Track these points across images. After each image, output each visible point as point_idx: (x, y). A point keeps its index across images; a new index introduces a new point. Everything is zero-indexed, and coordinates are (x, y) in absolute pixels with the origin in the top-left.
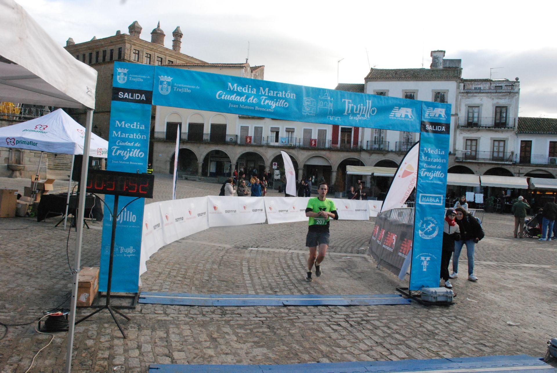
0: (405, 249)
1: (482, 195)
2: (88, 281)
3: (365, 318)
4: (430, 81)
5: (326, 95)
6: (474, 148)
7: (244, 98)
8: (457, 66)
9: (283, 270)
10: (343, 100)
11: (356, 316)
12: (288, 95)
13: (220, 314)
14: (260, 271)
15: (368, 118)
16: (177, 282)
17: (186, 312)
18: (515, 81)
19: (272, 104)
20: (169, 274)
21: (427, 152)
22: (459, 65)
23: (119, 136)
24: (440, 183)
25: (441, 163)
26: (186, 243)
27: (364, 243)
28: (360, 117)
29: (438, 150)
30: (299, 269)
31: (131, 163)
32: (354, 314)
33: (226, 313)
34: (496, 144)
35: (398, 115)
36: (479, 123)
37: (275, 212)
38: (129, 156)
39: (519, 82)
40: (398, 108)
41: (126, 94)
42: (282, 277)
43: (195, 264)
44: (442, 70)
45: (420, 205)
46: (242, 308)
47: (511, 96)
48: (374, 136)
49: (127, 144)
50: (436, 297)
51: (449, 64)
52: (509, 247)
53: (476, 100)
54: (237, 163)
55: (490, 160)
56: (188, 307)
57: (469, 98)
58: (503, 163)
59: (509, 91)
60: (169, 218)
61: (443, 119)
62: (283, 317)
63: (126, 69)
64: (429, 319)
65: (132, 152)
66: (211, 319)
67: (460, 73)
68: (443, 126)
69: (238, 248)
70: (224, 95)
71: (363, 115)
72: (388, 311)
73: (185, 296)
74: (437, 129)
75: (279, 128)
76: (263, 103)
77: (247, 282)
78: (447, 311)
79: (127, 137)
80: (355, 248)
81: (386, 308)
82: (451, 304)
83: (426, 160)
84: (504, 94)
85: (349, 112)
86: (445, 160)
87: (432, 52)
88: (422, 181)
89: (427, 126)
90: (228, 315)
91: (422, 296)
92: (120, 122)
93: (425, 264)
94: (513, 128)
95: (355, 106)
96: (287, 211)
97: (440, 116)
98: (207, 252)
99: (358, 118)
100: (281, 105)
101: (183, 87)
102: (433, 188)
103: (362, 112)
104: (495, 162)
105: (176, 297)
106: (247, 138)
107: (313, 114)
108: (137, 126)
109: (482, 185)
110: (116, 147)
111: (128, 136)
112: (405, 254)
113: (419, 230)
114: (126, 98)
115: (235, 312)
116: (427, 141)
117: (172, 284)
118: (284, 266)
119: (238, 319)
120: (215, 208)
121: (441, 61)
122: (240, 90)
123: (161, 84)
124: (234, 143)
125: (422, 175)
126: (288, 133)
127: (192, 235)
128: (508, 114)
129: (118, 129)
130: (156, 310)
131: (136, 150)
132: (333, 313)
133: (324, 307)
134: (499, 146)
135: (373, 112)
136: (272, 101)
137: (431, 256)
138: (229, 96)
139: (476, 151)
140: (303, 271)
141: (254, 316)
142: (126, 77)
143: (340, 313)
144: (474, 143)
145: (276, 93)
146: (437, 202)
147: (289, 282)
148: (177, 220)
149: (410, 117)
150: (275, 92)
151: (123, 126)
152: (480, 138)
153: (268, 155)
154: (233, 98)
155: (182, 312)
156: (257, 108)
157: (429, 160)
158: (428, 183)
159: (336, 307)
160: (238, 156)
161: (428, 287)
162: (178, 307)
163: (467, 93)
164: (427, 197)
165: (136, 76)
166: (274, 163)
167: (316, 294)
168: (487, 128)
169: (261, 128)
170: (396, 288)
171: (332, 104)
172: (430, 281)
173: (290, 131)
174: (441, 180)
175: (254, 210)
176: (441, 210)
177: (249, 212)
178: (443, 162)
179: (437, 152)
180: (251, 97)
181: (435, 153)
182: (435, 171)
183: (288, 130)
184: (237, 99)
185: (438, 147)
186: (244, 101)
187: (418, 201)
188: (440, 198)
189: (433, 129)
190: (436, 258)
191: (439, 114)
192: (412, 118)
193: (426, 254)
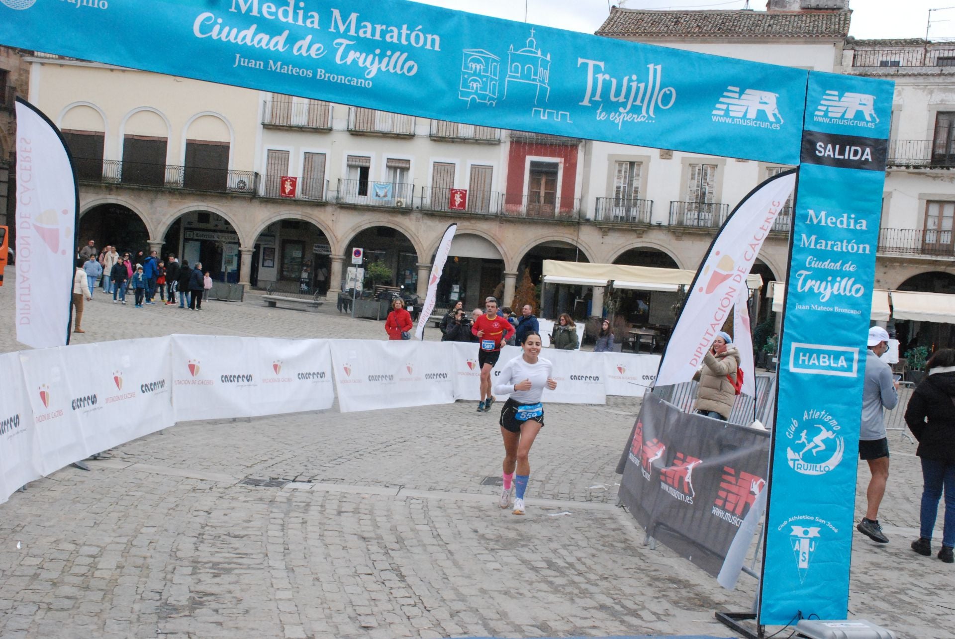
0: (731, 498)
4: (766, 43)
5: (531, 41)
7: (281, 39)
8: (839, 3)
9: (387, 553)
10: (580, 61)
12: (417, 36)
15: (649, 118)
16: (56, 604)
19: (368, 63)
20: (36, 576)
21: (815, 221)
24: (853, 312)
25: (856, 253)
26: (103, 470)
27: (602, 468)
28: (628, 113)
29: (849, 218)
30: (430, 549)
34: (934, 210)
35: (737, 111)
36: (890, 156)
37: (359, 381)
40: (737, 89)
42: (387, 575)
43: (124, 540)
44: (799, 15)
45: (792, 374)
48: (615, 185)
54: (257, 246)
55: (915, 250)
58: (952, 259)
60: (51, 399)
61: (868, 127)
67: (846, 21)
68: (868, 146)
69: (256, 483)
70: (217, 28)
71: (636, 110)
74: (849, 154)
75: (368, 159)
76: (342, 59)
77: (281, 595)
80: (580, 486)
83: (812, 246)
85: (597, 98)
86: (868, 247)
88: (798, 307)
89: (819, 145)
93: (804, 547)
95: (614, 81)
96: (391, 378)
97: (859, 115)
98: (162, 499)
99: (620, 118)
100: (395, 67)
102: (830, 328)
103: (635, 100)
104: (928, 257)
107: (491, 99)
109: (895, 316)
112: (733, 513)
113: (789, 449)
116: (820, 191)
117: (41, 613)
118: (389, 539)
120: (192, 368)
122: (270, 13)
124: (251, 195)
125: (799, 290)
126: (392, 172)
127: (124, 445)
135: (666, 98)
136: (368, 55)
137: (821, 526)
138: (235, 31)
140: (442, 556)
145: (382, 30)
146: (842, 369)
147: (403, 593)
148: (77, 404)
149: (772, 119)
150: (379, 28)
153: (340, 229)
154: (248, 37)
156: (321, 73)
157: (822, 246)
158: (815, 311)
160: (261, 227)
164: (811, 352)
166: (354, 249)
167: (485, 634)
168: (911, 170)
169: (323, 157)
170: (717, 615)
171: (547, 73)
172: (820, 598)
173: (399, 167)
174: (852, 303)
175: (303, 376)
176: (854, 391)
177: (289, 380)
178: (861, 251)
179: (845, 221)
180: (304, 39)
181: (839, 226)
182: (838, 279)
183: (393, 164)
184: (260, 41)
185: (847, 207)
186: (281, 50)
187: (788, 363)
188: (847, 355)
189: (837, 156)
190: (836, 531)
191: (857, 111)
192: (778, 121)
193: (808, 518)
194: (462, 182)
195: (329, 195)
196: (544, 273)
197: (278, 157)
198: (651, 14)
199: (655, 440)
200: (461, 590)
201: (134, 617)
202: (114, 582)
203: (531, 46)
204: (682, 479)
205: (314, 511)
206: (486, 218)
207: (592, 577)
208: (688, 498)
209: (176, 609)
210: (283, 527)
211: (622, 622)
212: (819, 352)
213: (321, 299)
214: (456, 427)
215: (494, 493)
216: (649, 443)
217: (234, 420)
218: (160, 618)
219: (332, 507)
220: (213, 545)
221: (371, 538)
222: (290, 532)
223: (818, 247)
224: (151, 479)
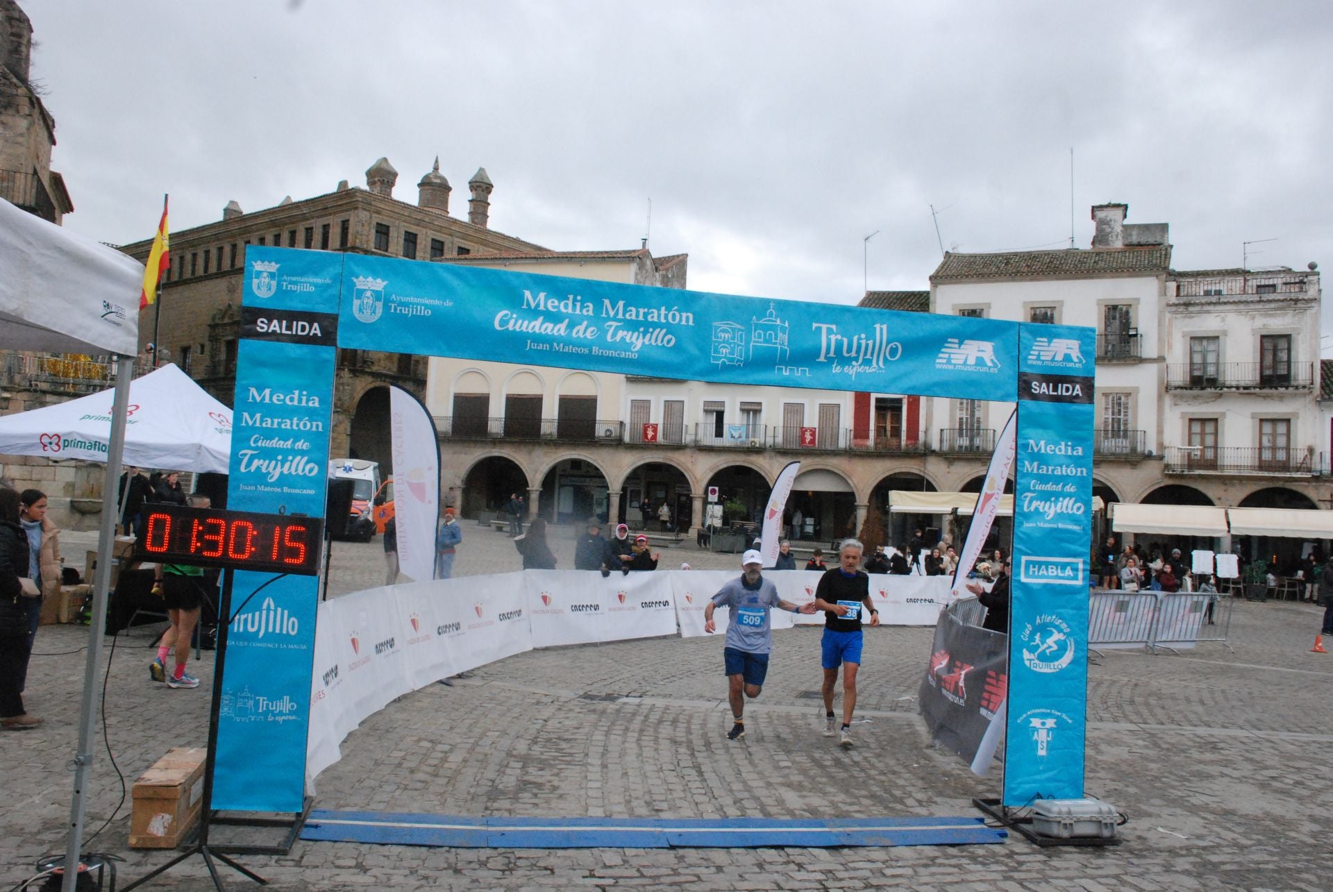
0: (993, 698)
1: (1235, 558)
2: (172, 784)
3: (874, 882)
4: (1092, 278)
5: (771, 313)
6: (1209, 440)
7: (563, 326)
8: (1159, 239)
9: (692, 755)
10: (815, 325)
11: (852, 874)
12: (674, 315)
13: (504, 868)
14: (631, 758)
15: (879, 368)
16: (411, 785)
17: (415, 863)
18: (1309, 270)
19: (634, 339)
20: (399, 765)
21: (1036, 450)
22: (1163, 236)
23: (258, 424)
24: (1076, 528)
25: (1074, 477)
26: (464, 686)
27: (915, 682)
28: (860, 366)
29: (1066, 445)
31: (286, 489)
32: (847, 870)
33: (515, 864)
34: (1267, 428)
35: (958, 359)
36: (1221, 379)
38: (282, 473)
39: (1318, 274)
40: (957, 341)
41: (275, 322)
42: (686, 771)
43: (472, 741)
44: (1122, 252)
45: (1023, 584)
46: (560, 853)
47: (1300, 308)
48: (958, 414)
49: (276, 443)
50: (1071, 824)
51: (1138, 235)
52: (1296, 691)
53: (1208, 323)
54: (624, 489)
55: (1253, 468)
56: (424, 849)
57: (1190, 317)
58: (1288, 475)
59: (1293, 296)
61: (1076, 366)
62: (658, 877)
63: (273, 264)
64: (1047, 882)
65: (287, 465)
66: (473, 881)
67: (1167, 256)
68: (1077, 383)
69: (592, 698)
70: (512, 322)
71: (867, 362)
72: (938, 861)
73: (421, 822)
74: (1062, 390)
75: (723, 403)
76: (612, 337)
78: (1100, 862)
79: (275, 426)
80: (889, 698)
81: (937, 854)
82: (1113, 841)
83: (1035, 471)
84: (1281, 304)
85: (832, 354)
86: (1084, 470)
87: (1094, 209)
88: (1026, 525)
89: (1035, 384)
90: (519, 873)
91: (1035, 822)
92: (260, 389)
93: (1042, 737)
94: (1308, 388)
95: (845, 341)
97: (1067, 358)
98: (509, 710)
99: (853, 370)
100: (656, 340)
101: (413, 304)
102: (1054, 542)
103: (865, 354)
104: (1266, 474)
105: (395, 824)
106: (646, 428)
107: (738, 361)
108: (300, 400)
109: (1233, 532)
110: (250, 452)
111: (279, 424)
113: (1024, 650)
114: (274, 332)
115: (542, 864)
116: (1038, 422)
117: (399, 791)
118: (698, 743)
119: (542, 881)
120: (545, 598)
121: (1118, 229)
122: (553, 307)
123: (359, 297)
124: (616, 443)
125: (1026, 510)
126: (745, 415)
127: (484, 666)
128: (1293, 353)
129: (253, 407)
130: (339, 858)
131: (299, 457)
132: (792, 866)
133: (773, 851)
134: (1274, 435)
135: (893, 352)
136: (633, 332)
137: (1057, 717)
138: (526, 322)
139: (1216, 447)
141: (587, 873)
142: (274, 283)
143: (810, 868)
144: (1209, 428)
145: (644, 313)
146: (1069, 578)
147: (698, 784)
148: (440, 631)
149: (990, 364)
150: (642, 311)
151: (267, 401)
152: (1223, 414)
153: (699, 471)
154: (537, 326)
155: (405, 864)
156: (596, 350)
157: (1044, 470)
158: (1041, 528)
159: (805, 851)
160: (626, 471)
161: (1051, 796)
162: (396, 850)
163: (1187, 305)
164: (1040, 564)
165: (298, 279)
166: (710, 488)
167: (760, 816)
168: (1241, 390)
169: (681, 404)
170: (974, 801)
171: (786, 337)
172: (1059, 781)
173: (751, 410)
174: (1076, 521)
175: (645, 605)
176: (1079, 597)
177: (634, 608)
178: (1079, 474)
179: (1063, 449)
180: (581, 324)
181: (1058, 453)
182: (1061, 499)
183: (746, 407)
184: (546, 329)
185: (1064, 435)
186: (563, 334)
187: (1019, 574)
188: (1075, 566)
189: (1051, 393)
190: (1070, 721)
191: (1065, 355)
192: (995, 366)
193: (1044, 711)
194: (811, 420)
195: (688, 438)
196: (891, 503)
197: (641, 407)
198: (982, 256)
199: (943, 652)
200: (750, 783)
201: (469, 797)
202: (458, 772)
203: (771, 315)
204: (957, 683)
205: (639, 719)
206: (836, 453)
207: (873, 772)
208: (962, 701)
209: (502, 793)
210: (607, 733)
211: (886, 808)
212: (1047, 564)
213: (683, 536)
214: (788, 649)
215: (806, 705)
216: (937, 654)
217: (584, 645)
218: (489, 799)
219: (653, 718)
220: (544, 746)
221: (682, 742)
222: (612, 737)
223: (1040, 471)
224: (503, 694)
